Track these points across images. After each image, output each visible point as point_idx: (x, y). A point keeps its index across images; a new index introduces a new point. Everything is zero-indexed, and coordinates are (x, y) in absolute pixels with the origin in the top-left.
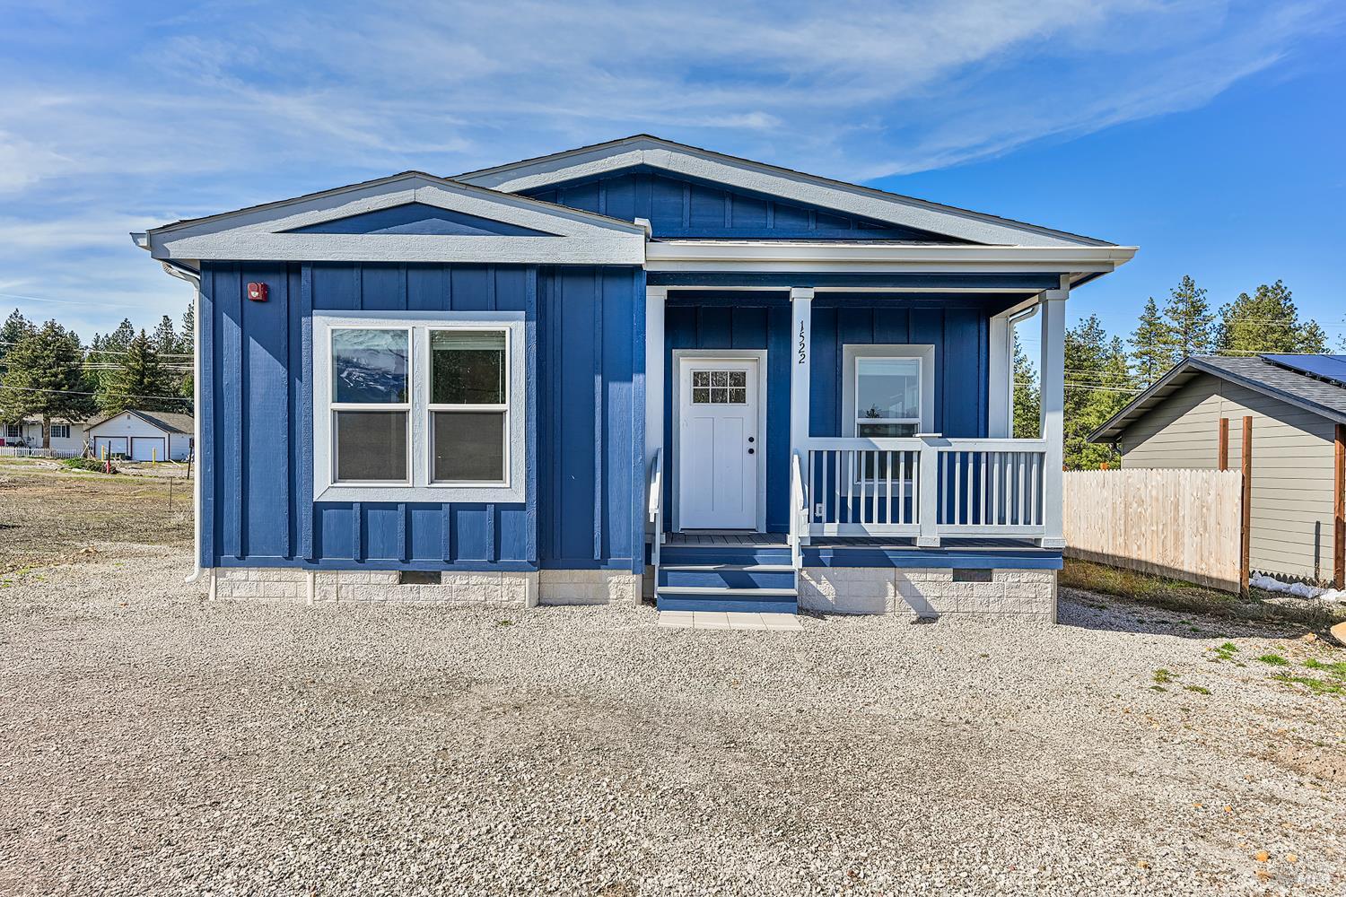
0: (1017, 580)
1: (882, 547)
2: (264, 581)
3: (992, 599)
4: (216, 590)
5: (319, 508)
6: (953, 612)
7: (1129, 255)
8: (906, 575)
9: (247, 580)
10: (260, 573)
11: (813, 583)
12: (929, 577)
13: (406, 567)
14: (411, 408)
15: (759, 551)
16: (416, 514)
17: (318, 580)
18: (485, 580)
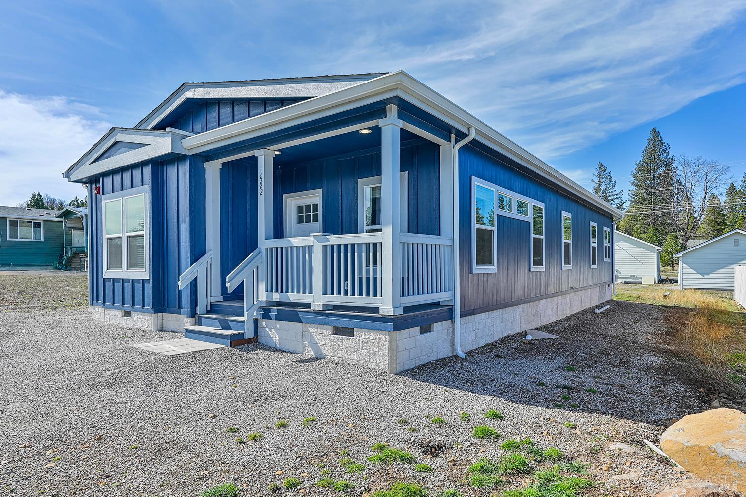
0: (367, 337)
1: (296, 309)
3: (352, 350)
6: (331, 356)
8: (308, 328)
11: (267, 329)
12: (319, 331)
13: (124, 309)
14: (122, 235)
18: (142, 316)
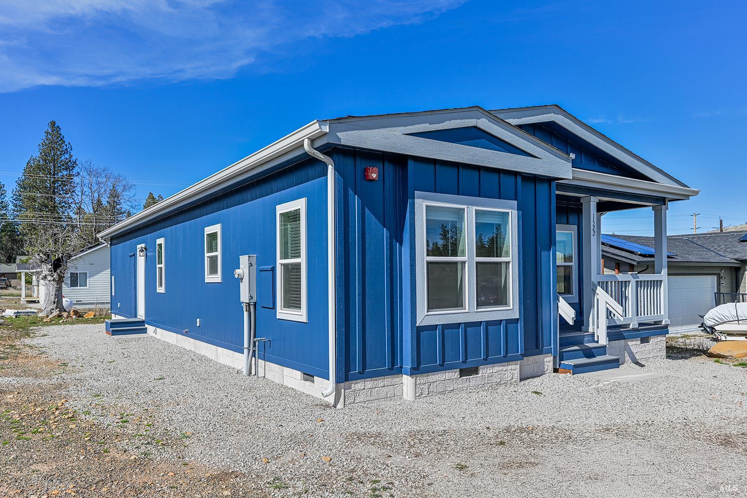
0: (657, 341)
1: (621, 330)
2: (375, 388)
3: (651, 351)
4: (345, 399)
5: (419, 331)
7: (697, 193)
8: (628, 343)
9: (364, 389)
10: (372, 382)
12: (634, 343)
13: (465, 366)
14: (467, 260)
15: (585, 336)
16: (469, 329)
17: (418, 382)
18: (500, 369)
